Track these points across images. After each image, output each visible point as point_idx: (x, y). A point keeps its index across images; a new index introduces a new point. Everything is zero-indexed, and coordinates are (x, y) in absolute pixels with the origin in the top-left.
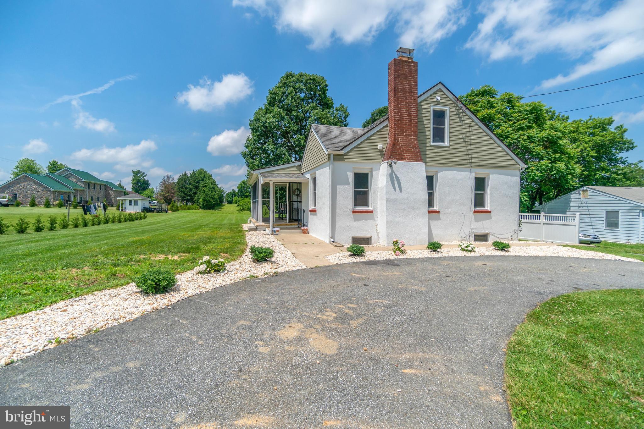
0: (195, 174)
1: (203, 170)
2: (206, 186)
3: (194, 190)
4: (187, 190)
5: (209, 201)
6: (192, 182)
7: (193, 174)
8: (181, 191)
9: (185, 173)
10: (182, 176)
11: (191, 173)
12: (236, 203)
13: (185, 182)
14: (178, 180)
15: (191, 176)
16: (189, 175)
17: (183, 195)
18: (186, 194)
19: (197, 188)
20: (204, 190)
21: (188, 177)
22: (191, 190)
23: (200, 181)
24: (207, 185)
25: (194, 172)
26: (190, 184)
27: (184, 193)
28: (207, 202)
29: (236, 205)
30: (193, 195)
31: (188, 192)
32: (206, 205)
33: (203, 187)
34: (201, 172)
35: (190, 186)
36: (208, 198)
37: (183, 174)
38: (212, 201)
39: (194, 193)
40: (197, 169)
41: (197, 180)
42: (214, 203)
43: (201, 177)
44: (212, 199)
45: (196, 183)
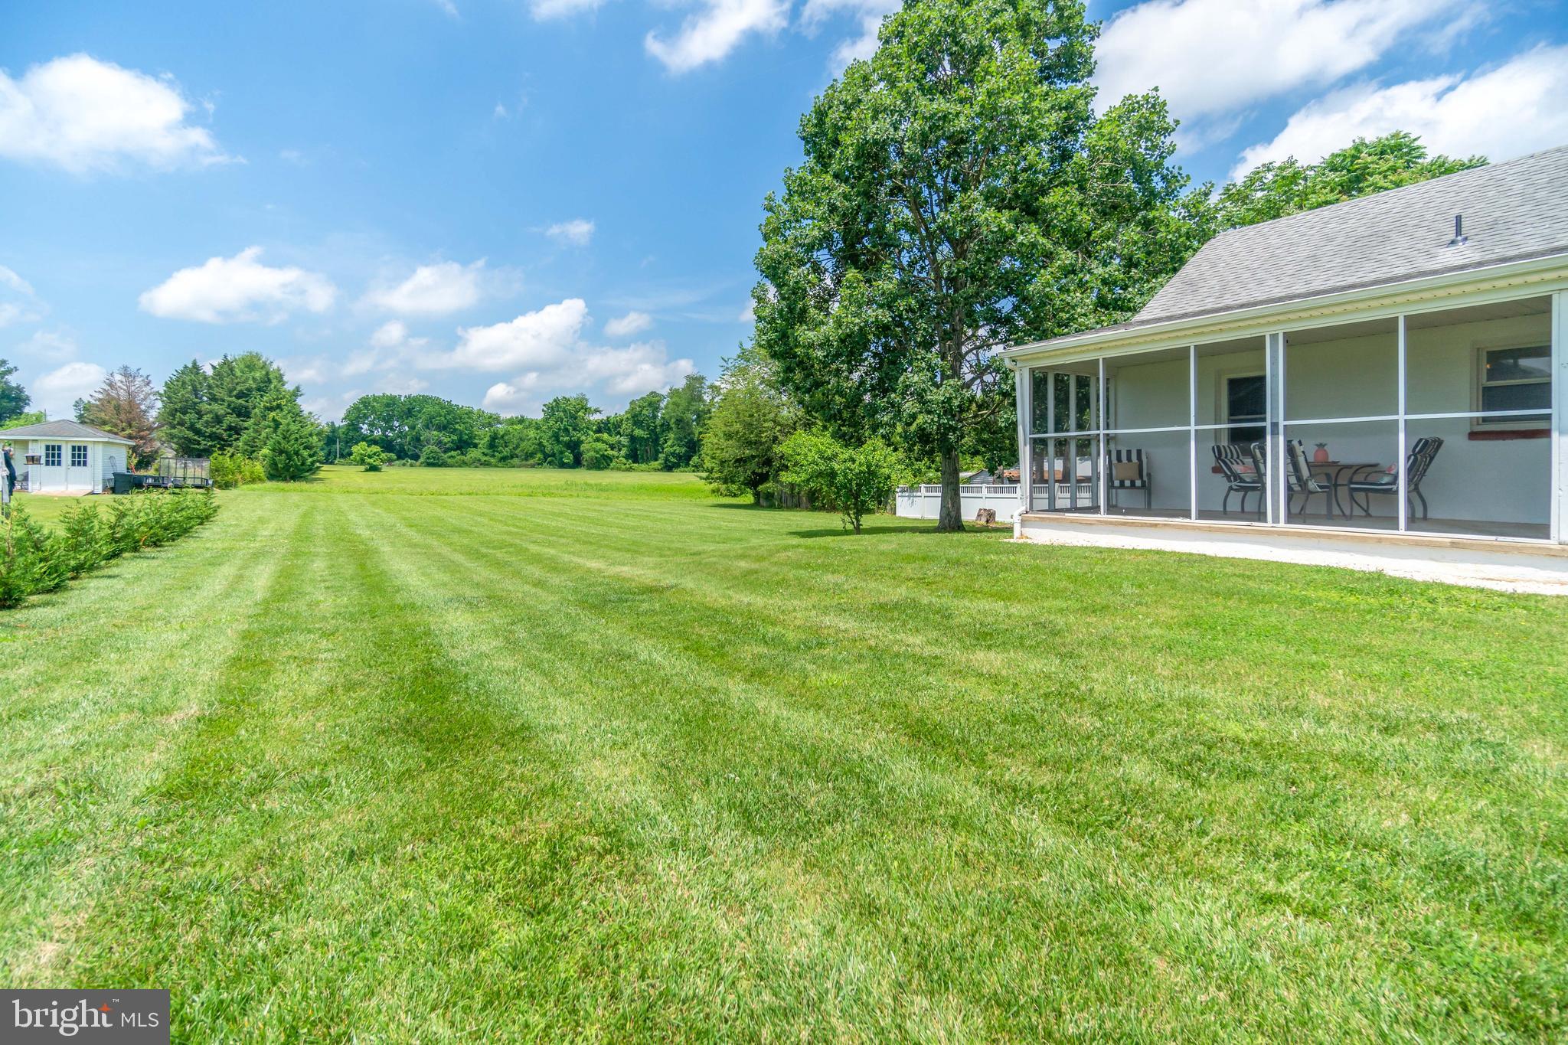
0: (232, 370)
1: (258, 357)
2: (279, 407)
3: (232, 419)
4: (205, 418)
5: (297, 453)
6: (220, 393)
7: (226, 368)
8: (182, 424)
9: (194, 363)
10: (183, 373)
11: (215, 364)
13: (195, 391)
14: (166, 384)
15: (218, 374)
16: (210, 372)
17: (190, 434)
18: (198, 432)
19: (243, 413)
20: (274, 420)
21: (205, 378)
22: (218, 420)
23: (249, 390)
24: (283, 402)
25: (226, 362)
26: (213, 399)
27: (192, 428)
28: (289, 458)
30: (225, 435)
31: (207, 424)
32: (287, 467)
33: (271, 409)
34: (252, 362)
35: (215, 406)
36: (290, 447)
37: (186, 367)
38: (305, 453)
39: (230, 428)
40: (235, 353)
41: (239, 388)
42: (310, 460)
43: (254, 379)
44: (305, 448)
45: (238, 397)
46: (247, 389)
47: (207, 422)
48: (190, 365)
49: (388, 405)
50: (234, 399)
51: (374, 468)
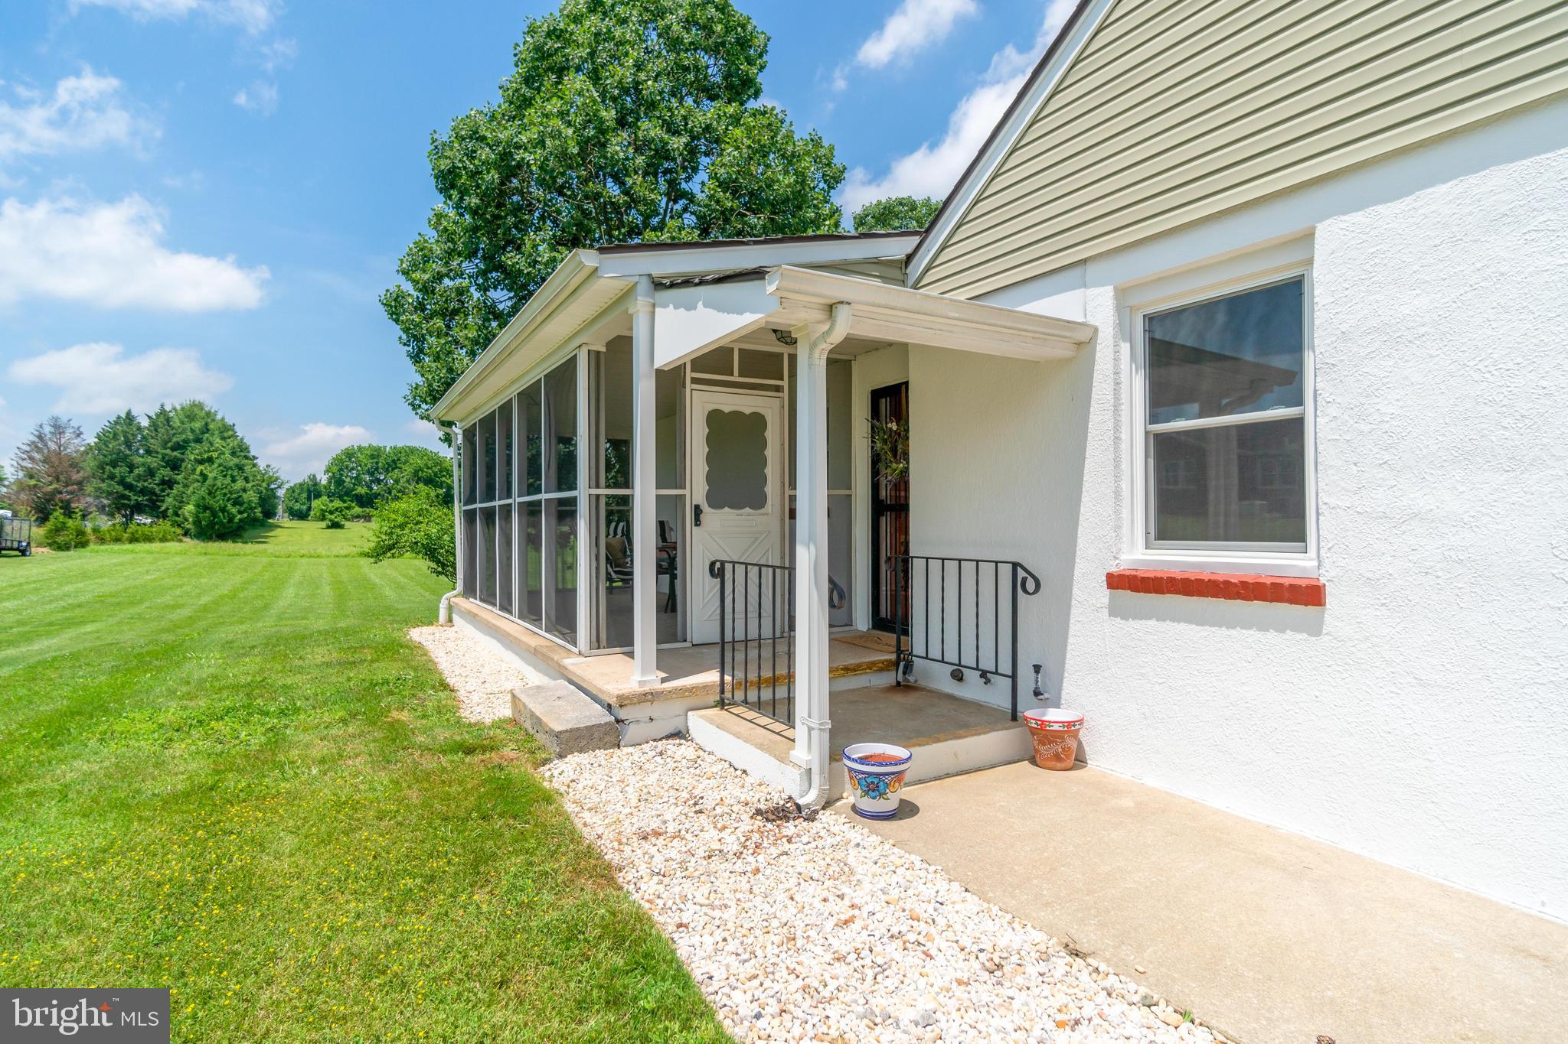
0: (168, 420)
1: (200, 406)
2: (210, 460)
3: (165, 473)
4: (136, 471)
5: (223, 510)
6: (155, 444)
7: (162, 418)
8: (112, 477)
9: (129, 413)
10: (116, 423)
11: (152, 414)
12: (323, 519)
13: (128, 444)
14: (98, 437)
15: (154, 425)
16: (145, 423)
17: (120, 489)
18: (129, 487)
19: (175, 465)
20: (202, 474)
21: (139, 429)
22: (151, 473)
23: (186, 441)
24: (215, 455)
25: (163, 412)
26: (148, 452)
27: (122, 482)
28: (214, 514)
29: (324, 524)
30: (157, 490)
31: (139, 478)
32: (211, 525)
33: (201, 462)
34: (192, 412)
35: (149, 459)
36: (217, 502)
37: (119, 417)
38: (234, 510)
39: (163, 482)
40: (174, 402)
41: (174, 440)
42: (239, 516)
43: (192, 431)
44: (234, 505)
45: (173, 449)
46: (184, 441)
47: (139, 476)
48: (123, 416)
49: (372, 457)
50: (168, 451)
51: (335, 525)
